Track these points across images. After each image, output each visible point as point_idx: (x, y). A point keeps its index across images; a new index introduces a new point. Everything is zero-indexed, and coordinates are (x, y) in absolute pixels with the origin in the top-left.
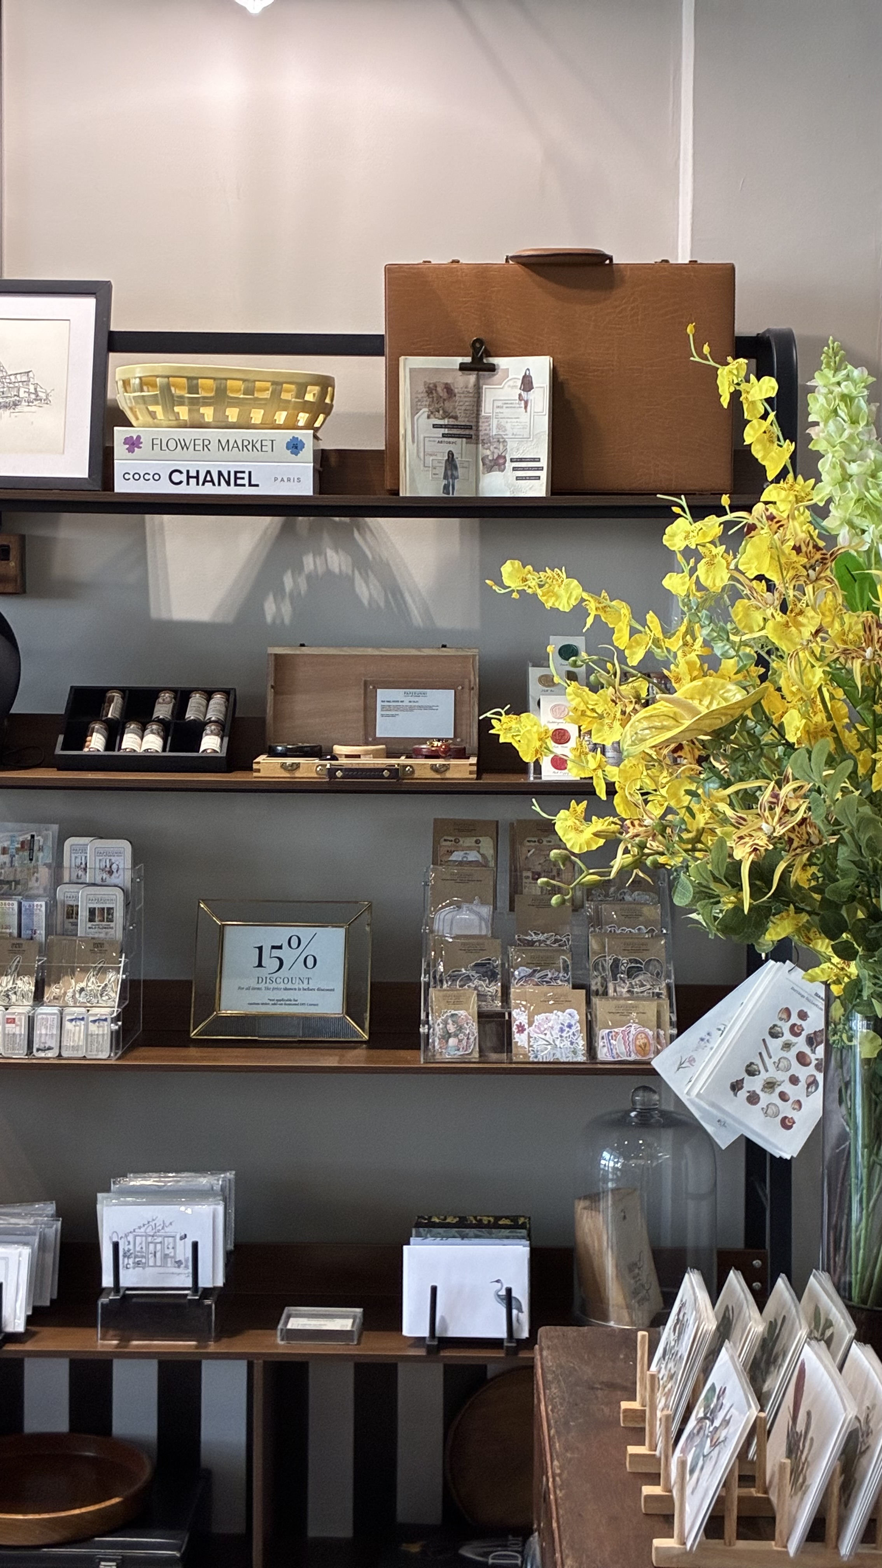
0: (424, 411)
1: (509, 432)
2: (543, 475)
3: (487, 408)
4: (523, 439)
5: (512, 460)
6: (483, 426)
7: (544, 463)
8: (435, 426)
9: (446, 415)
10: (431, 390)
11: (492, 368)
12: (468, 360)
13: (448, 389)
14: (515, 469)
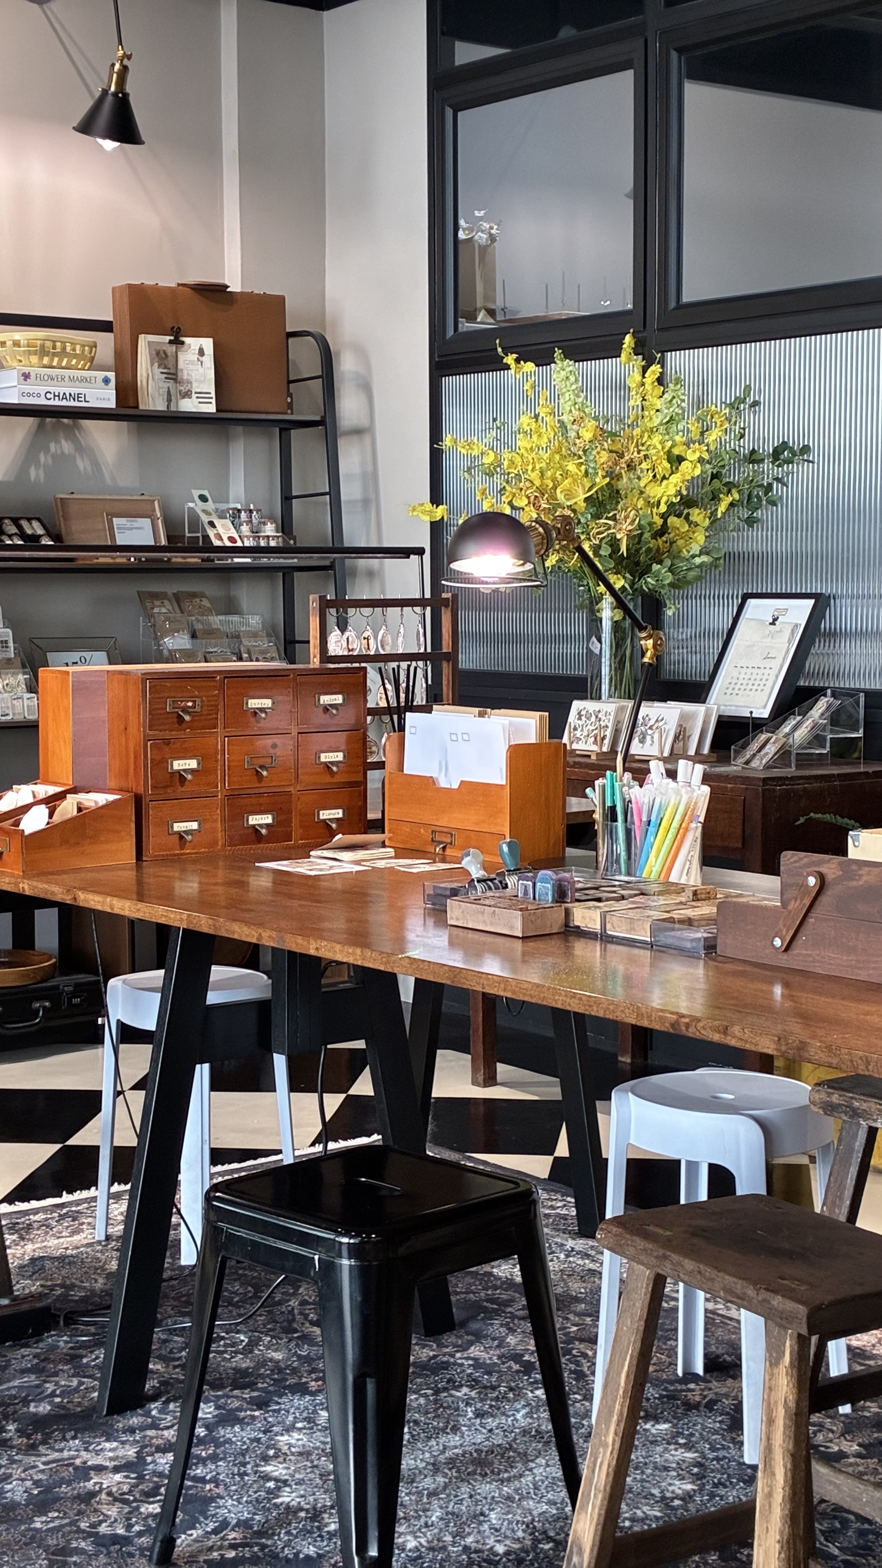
0: (156, 364)
1: (194, 378)
2: (214, 401)
3: (181, 365)
4: (201, 382)
5: (196, 393)
6: (179, 374)
7: (213, 395)
8: (162, 373)
9: (165, 368)
10: (158, 354)
11: (183, 343)
12: (172, 338)
13: (165, 352)
14: (197, 397)
